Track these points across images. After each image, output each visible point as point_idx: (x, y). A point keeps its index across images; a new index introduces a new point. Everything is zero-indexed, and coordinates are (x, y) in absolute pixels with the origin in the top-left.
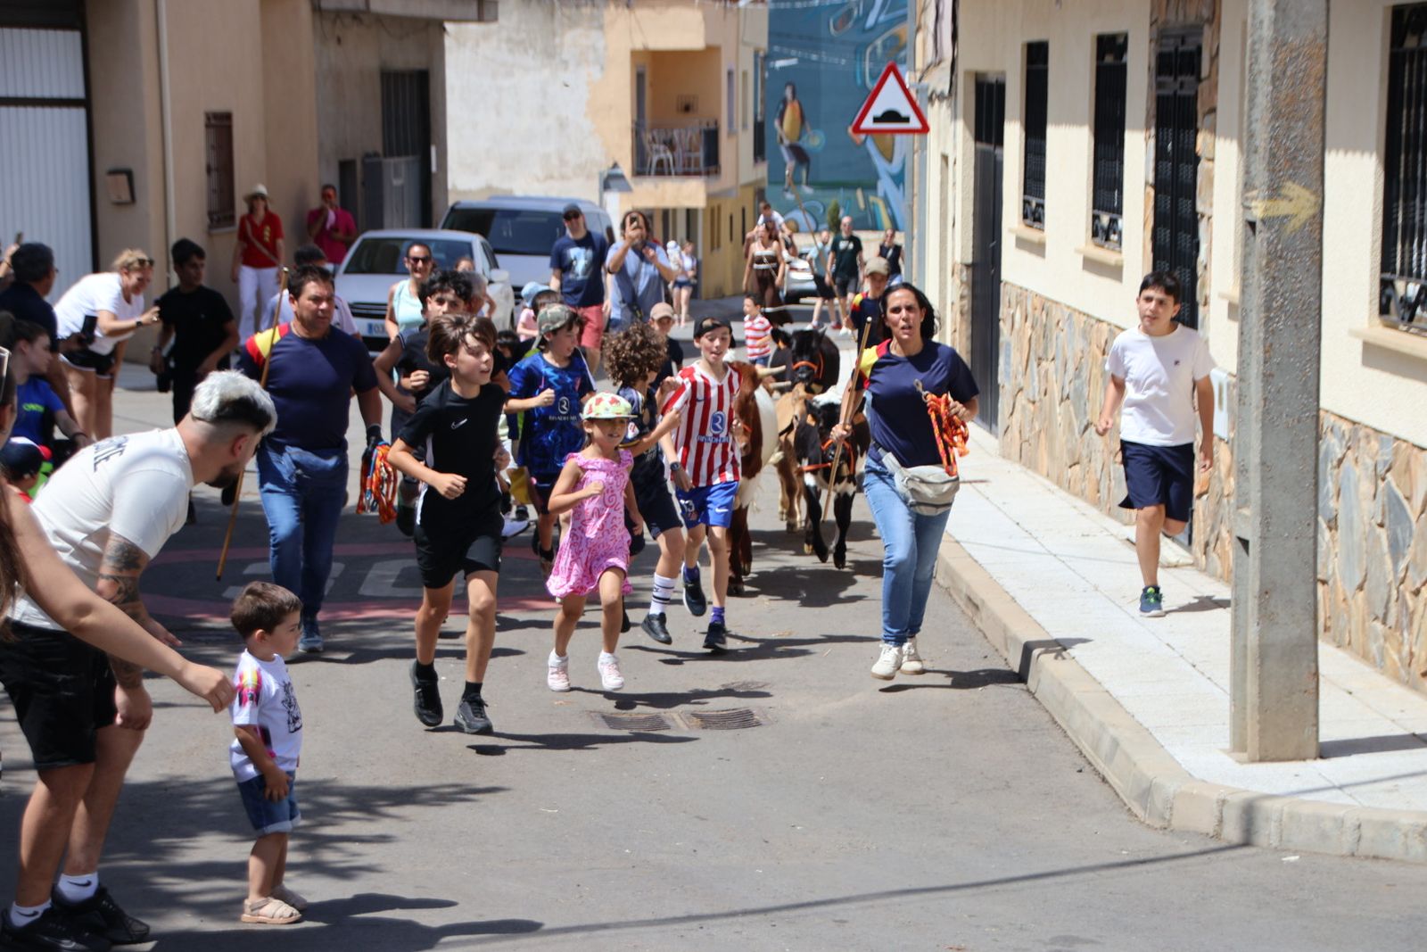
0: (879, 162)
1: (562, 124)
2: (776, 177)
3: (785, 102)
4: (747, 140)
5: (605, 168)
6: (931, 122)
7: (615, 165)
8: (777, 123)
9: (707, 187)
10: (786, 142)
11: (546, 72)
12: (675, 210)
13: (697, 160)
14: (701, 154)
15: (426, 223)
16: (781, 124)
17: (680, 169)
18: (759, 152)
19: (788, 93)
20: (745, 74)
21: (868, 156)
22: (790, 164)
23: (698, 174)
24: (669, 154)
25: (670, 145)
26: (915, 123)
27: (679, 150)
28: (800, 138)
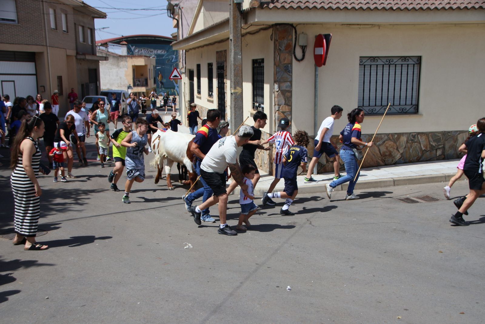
0: (175, 84)
1: (121, 78)
2: (158, 87)
3: (159, 74)
4: (152, 80)
5: (128, 85)
6: (182, 77)
7: (130, 85)
8: (158, 78)
9: (146, 88)
10: (160, 81)
11: (118, 69)
12: (141, 92)
13: (144, 84)
14: (145, 83)
15: (97, 95)
16: (159, 78)
17: (141, 85)
18: (155, 82)
19: (160, 73)
20: (152, 70)
21: (173, 83)
22: (160, 85)
23: (144, 86)
24: (139, 83)
25: (139, 81)
26: (179, 77)
27: (141, 82)
28: (162, 80)
